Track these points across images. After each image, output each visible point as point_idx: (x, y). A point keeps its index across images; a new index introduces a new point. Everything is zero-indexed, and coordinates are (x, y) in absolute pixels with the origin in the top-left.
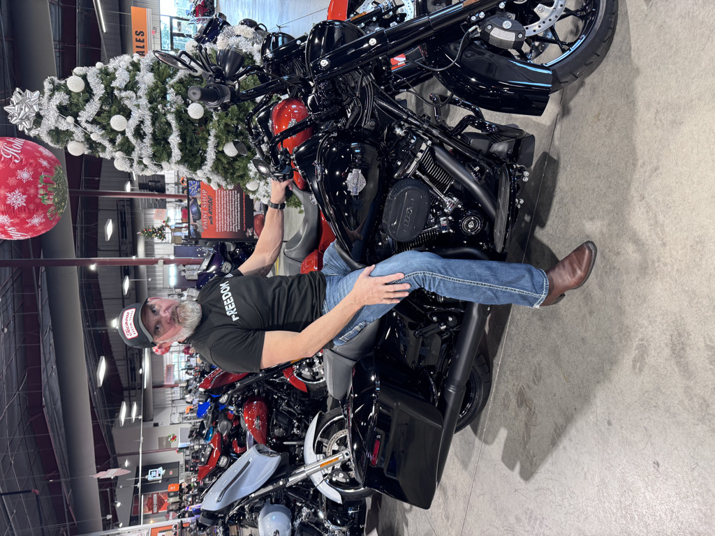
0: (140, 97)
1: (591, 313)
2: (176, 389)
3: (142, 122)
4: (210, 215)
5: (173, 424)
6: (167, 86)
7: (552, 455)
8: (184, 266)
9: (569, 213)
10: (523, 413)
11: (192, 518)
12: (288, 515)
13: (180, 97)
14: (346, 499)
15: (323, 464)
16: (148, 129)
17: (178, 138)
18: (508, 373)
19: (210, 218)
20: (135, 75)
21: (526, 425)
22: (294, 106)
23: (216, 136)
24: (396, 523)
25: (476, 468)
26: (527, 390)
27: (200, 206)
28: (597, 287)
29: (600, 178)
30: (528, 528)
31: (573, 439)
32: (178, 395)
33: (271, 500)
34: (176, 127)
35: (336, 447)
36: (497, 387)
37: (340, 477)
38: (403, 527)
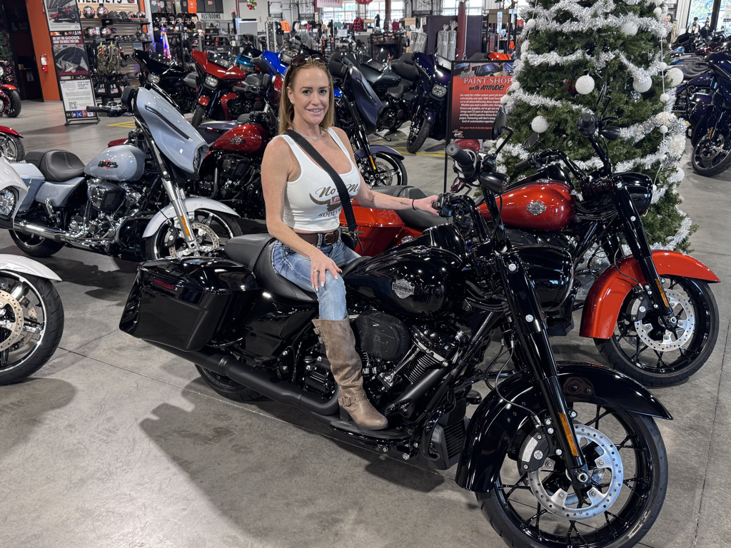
0: (606, 18)
1: (288, 504)
2: (312, 8)
3: (576, 20)
4: (480, 87)
5: (269, 6)
6: (617, 51)
7: (164, 456)
8: (456, 29)
9: (389, 494)
10: (208, 432)
11: (153, 36)
12: (134, 177)
13: (604, 66)
14: (147, 242)
15: (184, 219)
16: (568, 27)
17: (553, 63)
18: (250, 421)
19: (477, 87)
20: (635, 12)
21: (196, 435)
22: (562, 208)
23: (555, 107)
24: (123, 293)
25: (164, 383)
26: (229, 438)
27: (492, 75)
28: (311, 512)
29: (415, 526)
30: (100, 428)
31: (175, 477)
32: (304, 12)
33: (149, 160)
34: (567, 61)
35: (201, 232)
36: (238, 409)
37: (169, 237)
38: (117, 300)
